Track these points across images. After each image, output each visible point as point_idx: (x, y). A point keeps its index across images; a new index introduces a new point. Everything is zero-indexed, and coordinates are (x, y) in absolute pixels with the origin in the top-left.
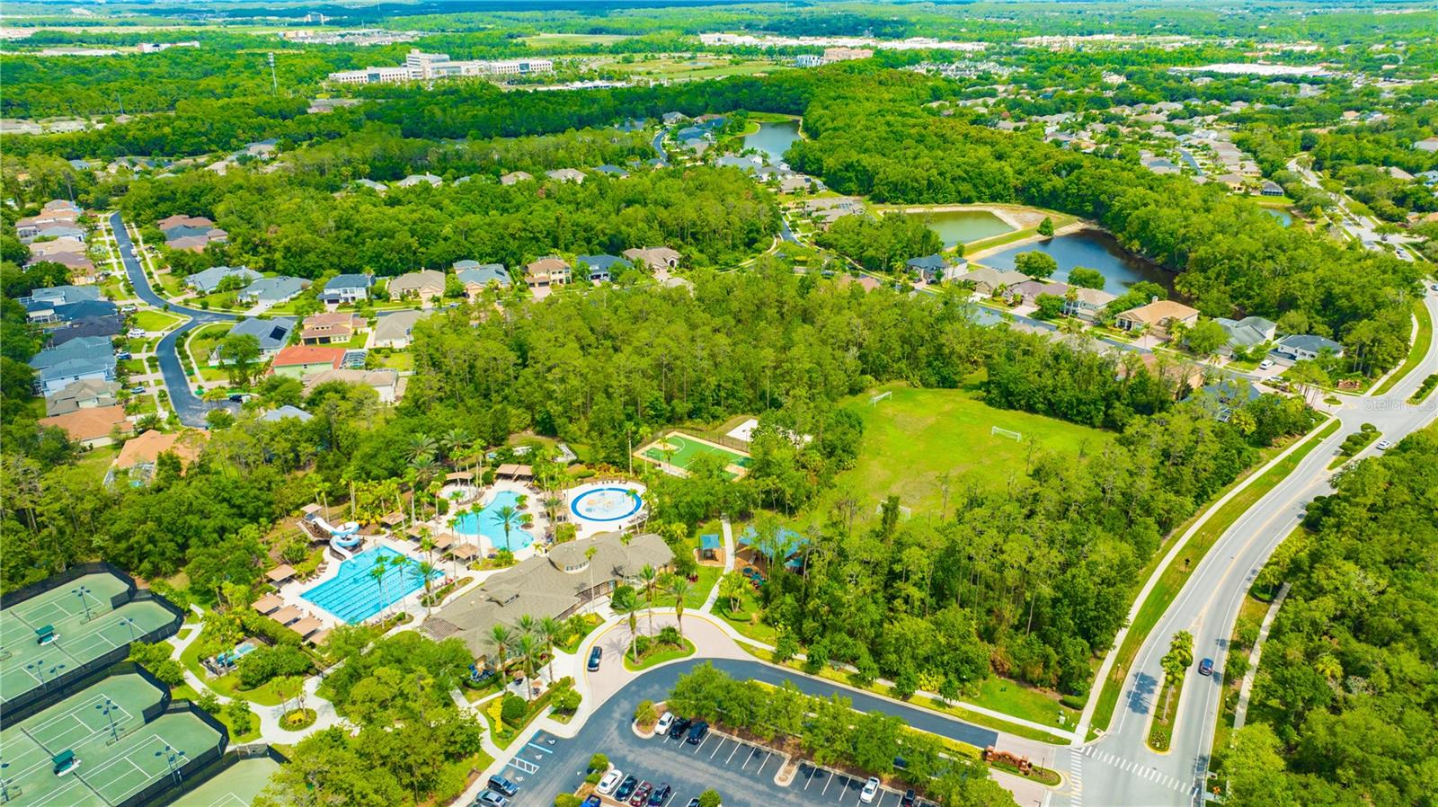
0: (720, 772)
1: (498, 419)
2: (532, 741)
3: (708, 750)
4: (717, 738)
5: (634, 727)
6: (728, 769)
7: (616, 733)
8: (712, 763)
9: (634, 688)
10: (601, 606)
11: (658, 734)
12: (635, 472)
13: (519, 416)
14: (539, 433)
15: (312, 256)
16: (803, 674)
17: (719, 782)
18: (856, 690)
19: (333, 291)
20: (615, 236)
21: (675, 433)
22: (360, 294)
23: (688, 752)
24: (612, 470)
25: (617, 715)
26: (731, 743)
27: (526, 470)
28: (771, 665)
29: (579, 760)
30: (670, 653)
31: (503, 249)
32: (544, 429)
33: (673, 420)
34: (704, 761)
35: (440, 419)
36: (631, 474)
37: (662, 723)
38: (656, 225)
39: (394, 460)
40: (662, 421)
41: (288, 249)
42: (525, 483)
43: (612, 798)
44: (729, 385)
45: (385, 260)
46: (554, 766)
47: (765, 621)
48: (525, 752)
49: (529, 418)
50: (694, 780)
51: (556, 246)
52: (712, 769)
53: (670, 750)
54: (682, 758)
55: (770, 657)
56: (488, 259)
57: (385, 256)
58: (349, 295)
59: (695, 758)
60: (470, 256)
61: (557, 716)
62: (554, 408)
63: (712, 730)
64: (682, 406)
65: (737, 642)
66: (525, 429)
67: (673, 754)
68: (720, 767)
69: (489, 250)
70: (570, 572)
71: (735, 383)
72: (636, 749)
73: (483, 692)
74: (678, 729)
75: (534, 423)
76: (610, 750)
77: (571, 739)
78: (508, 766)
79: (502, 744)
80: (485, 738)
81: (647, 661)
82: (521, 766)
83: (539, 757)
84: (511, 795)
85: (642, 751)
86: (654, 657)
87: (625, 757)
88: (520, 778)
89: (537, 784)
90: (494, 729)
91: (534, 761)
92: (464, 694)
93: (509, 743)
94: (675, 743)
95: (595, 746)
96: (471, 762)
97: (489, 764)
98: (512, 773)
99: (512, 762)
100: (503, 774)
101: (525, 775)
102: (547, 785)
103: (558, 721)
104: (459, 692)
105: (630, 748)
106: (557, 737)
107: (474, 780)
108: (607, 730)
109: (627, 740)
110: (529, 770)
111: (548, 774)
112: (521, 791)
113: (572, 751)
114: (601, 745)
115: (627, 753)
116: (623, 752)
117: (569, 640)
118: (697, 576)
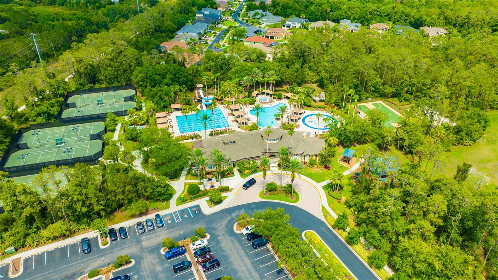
0: (252, 270)
2: (190, 208)
3: (258, 255)
4: (268, 251)
5: (236, 224)
6: (257, 271)
7: (226, 222)
8: (252, 263)
9: (253, 206)
10: (274, 163)
11: (242, 233)
13: (312, 76)
14: (318, 86)
15: (290, 10)
16: (344, 241)
17: (247, 275)
18: (368, 267)
19: (289, 23)
20: (418, 19)
21: (381, 102)
22: (298, 25)
23: (247, 250)
24: (335, 108)
25: (234, 215)
26: (273, 257)
28: (331, 228)
29: (199, 226)
30: (284, 198)
31: (364, 17)
33: (383, 96)
34: (250, 259)
37: (247, 229)
38: (442, 17)
40: (377, 95)
41: (283, 6)
43: (193, 252)
44: (419, 85)
45: (315, 15)
46: (188, 223)
47: (347, 203)
48: (183, 212)
50: (237, 267)
51: (390, 20)
52: (250, 266)
53: (241, 244)
54: (242, 252)
55: (333, 223)
56: (356, 21)
57: (316, 13)
58: (294, 25)
59: (248, 255)
60: (349, 18)
61: (210, 202)
62: (324, 75)
63: (269, 246)
64: (389, 90)
65: (323, 207)
66: (314, 83)
67: (240, 247)
68: (255, 268)
69: (357, 17)
71: (423, 85)
73: (194, 177)
74: (253, 236)
75: (318, 81)
76: (215, 229)
77: (205, 215)
78: (171, 213)
79: (179, 203)
80: (175, 197)
81: (270, 196)
82: (176, 216)
83: (186, 216)
84: (159, 227)
85: (229, 238)
86: (274, 195)
87: (218, 236)
88: (169, 222)
89: (173, 228)
90: (181, 195)
91: (182, 217)
92: (186, 175)
93: (182, 204)
94: (246, 242)
95: (212, 224)
96: (160, 205)
97: (166, 209)
98: (169, 217)
99: (175, 213)
100: (166, 216)
101: (173, 221)
102: (176, 230)
103: (208, 205)
104: (186, 173)
105: (224, 233)
106: (201, 211)
107: (153, 213)
108: (224, 219)
109: (227, 229)
110: (177, 220)
111: (182, 225)
112: (165, 227)
113: (201, 221)
114: (214, 225)
115: (221, 235)
116: (219, 233)
117: (247, 171)
118: (330, 167)
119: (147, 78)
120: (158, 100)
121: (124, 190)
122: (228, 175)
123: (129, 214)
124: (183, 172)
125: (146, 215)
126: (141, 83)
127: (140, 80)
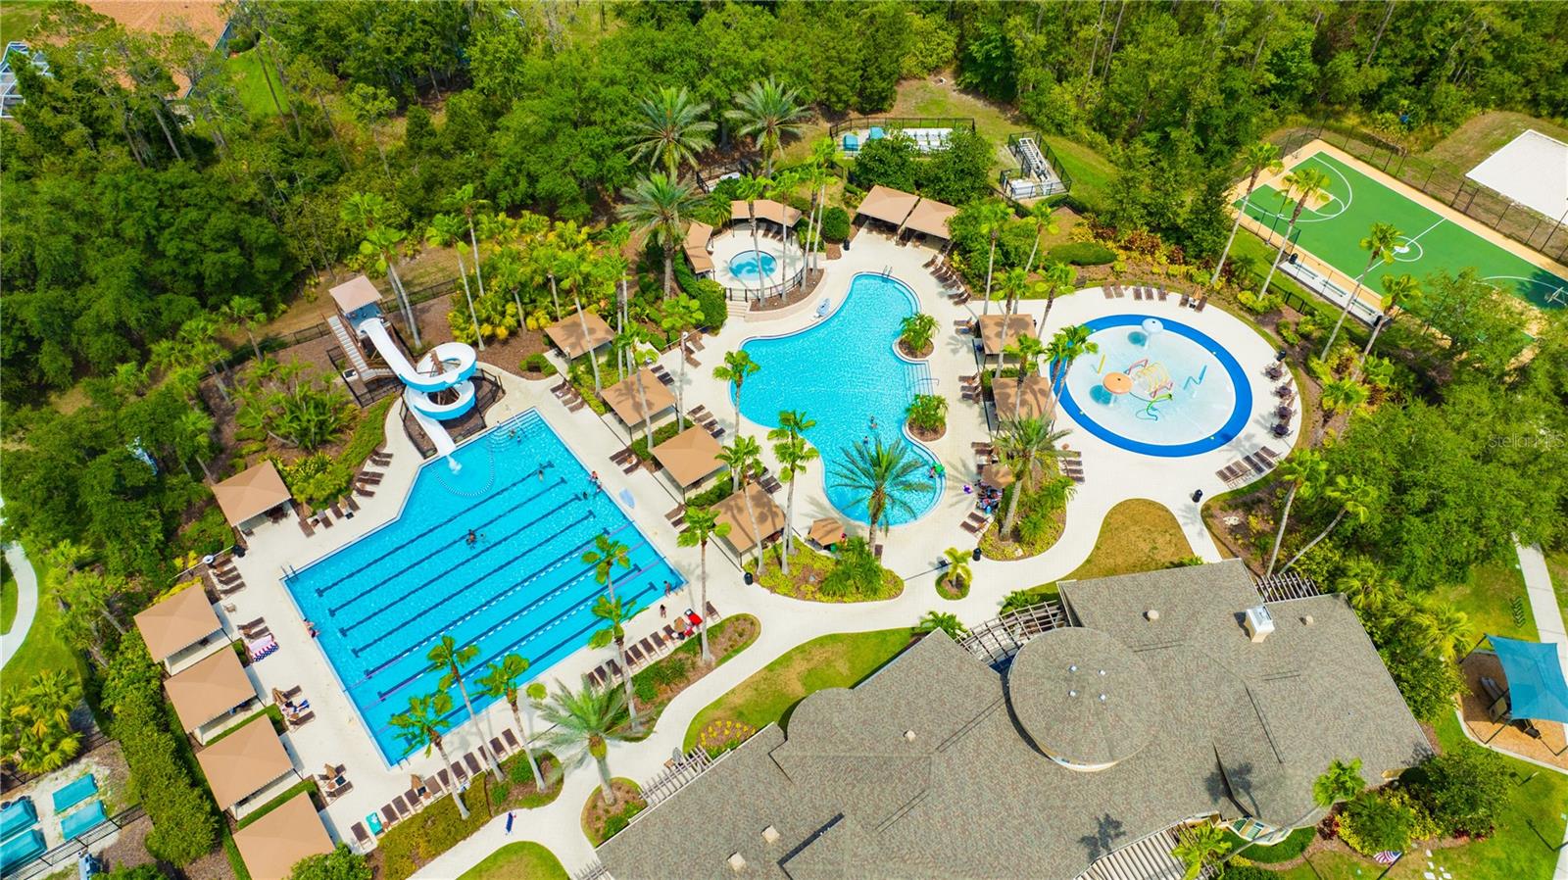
1: (879, 48)
12: (1229, 273)
13: (925, 36)
14: (969, 89)
21: (1319, 146)
24: (1162, 255)
27: (935, 217)
32: (986, 80)
35: (728, 44)
36: (1217, 280)
39: (598, 157)
40: (1293, 106)
42: (928, 253)
49: (951, 43)
62: (1027, 38)
66: (935, 70)
75: (963, 62)
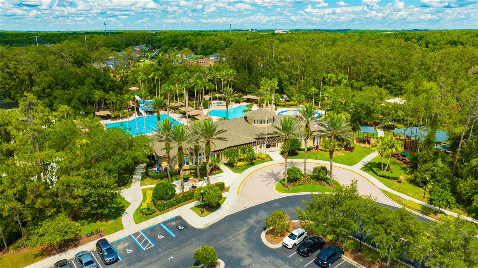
2: (165, 223)
5: (263, 235)
7: (243, 235)
9: (277, 204)
11: (285, 246)
25: (252, 221)
29: (195, 249)
30: (318, 187)
37: (292, 236)
46: (168, 248)
47: (413, 182)
48: (152, 231)
53: (292, 266)
55: (419, 209)
61: (198, 210)
63: (347, 258)
65: (384, 191)
70: (256, 125)
72: (256, 255)
74: (308, 247)
76: (230, 249)
77: (198, 229)
78: (129, 237)
79: (140, 218)
80: (130, 211)
81: (295, 188)
82: (140, 240)
83: (160, 237)
84: (108, 264)
85: (264, 259)
86: (301, 187)
87: (240, 260)
88: (129, 251)
89: (141, 260)
90: (141, 205)
91: (154, 239)
92: (142, 180)
93: (146, 219)
94: (301, 260)
95: (218, 241)
96: (102, 225)
97: (116, 231)
98: (127, 244)
99: (136, 234)
100: (119, 242)
101: (137, 249)
102: (149, 264)
103: (197, 213)
104: (140, 178)
105: (251, 253)
106: (189, 225)
107: (91, 241)
108: (238, 231)
109: (252, 245)
110: (144, 245)
111: (158, 253)
112: (121, 262)
113: (194, 240)
114: (223, 242)
115: (245, 256)
116: (239, 254)
117: (240, 164)
118: (353, 148)
119: (57, 84)
120: (76, 103)
121: (25, 188)
122: (213, 172)
123: (37, 250)
124: (134, 176)
125: (76, 246)
126: (48, 90)
127: (46, 87)
